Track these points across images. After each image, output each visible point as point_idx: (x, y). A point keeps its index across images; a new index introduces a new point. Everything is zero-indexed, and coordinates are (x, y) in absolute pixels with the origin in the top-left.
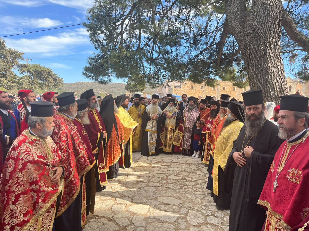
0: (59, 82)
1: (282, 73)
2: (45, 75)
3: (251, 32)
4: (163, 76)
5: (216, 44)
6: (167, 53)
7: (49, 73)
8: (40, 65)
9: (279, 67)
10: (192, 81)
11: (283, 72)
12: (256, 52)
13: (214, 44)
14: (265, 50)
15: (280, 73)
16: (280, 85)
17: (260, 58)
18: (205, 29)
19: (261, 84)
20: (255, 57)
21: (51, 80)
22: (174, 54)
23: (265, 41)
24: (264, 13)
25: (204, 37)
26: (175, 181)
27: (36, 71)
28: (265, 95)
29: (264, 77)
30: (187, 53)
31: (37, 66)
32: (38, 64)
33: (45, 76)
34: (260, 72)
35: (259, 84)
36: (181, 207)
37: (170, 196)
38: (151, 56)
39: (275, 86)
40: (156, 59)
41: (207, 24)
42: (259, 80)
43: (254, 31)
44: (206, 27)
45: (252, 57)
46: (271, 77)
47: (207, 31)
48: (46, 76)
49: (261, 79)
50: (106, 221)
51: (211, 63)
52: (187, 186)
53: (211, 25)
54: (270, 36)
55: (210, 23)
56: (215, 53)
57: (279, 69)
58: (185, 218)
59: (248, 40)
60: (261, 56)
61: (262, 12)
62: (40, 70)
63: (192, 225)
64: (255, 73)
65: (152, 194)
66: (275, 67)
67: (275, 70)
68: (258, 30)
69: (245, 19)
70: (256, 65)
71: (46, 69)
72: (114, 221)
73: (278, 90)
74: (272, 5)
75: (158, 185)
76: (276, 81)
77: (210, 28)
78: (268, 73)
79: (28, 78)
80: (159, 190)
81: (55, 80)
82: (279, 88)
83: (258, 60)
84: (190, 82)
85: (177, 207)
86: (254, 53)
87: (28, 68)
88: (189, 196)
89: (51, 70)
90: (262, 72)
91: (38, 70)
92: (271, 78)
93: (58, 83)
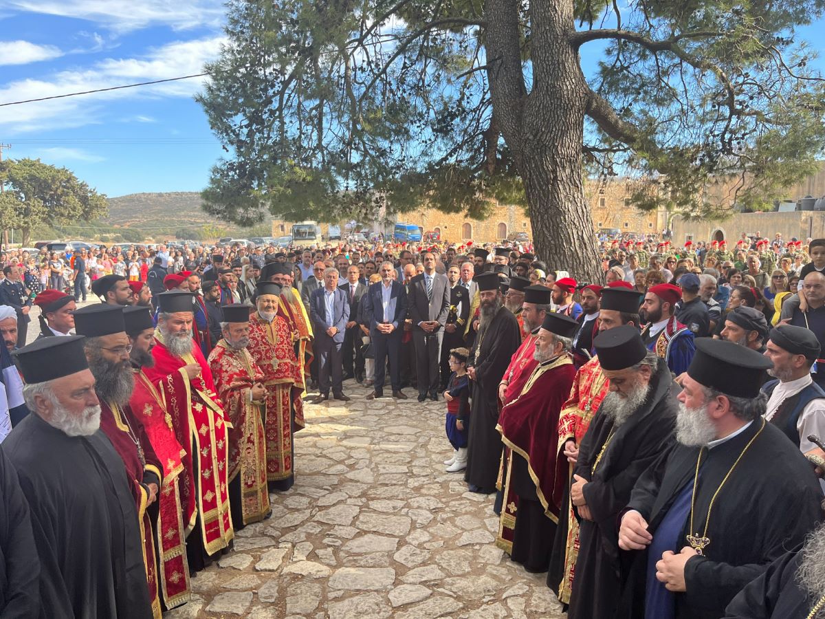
0: (96, 205)
1: (583, 212)
2: (57, 189)
3: (531, 137)
4: (377, 202)
5: (483, 133)
6: (383, 153)
7: (68, 181)
8: (38, 160)
9: (578, 200)
10: (439, 209)
11: (585, 210)
12: (540, 174)
13: (479, 134)
14: (554, 171)
15: (580, 211)
16: (580, 234)
17: (547, 186)
18: (459, 105)
19: (549, 232)
20: (539, 183)
21: (73, 200)
22: (396, 155)
23: (553, 155)
24: (552, 103)
25: (458, 120)
26: (409, 405)
27: (33, 178)
28: (556, 251)
29: (554, 220)
30: (424, 154)
31: (34, 165)
32: (33, 158)
33: (56, 191)
34: (546, 210)
35: (546, 232)
36: (420, 436)
37: (402, 425)
38: (347, 159)
39: (571, 235)
40: (358, 165)
41: (463, 94)
42: (546, 224)
43: (535, 136)
44: (460, 101)
45: (534, 183)
46: (565, 218)
47: (463, 109)
48: (59, 192)
49: (549, 224)
50: (313, 457)
51: (476, 170)
52: (430, 410)
53: (471, 95)
54: (562, 146)
55: (467, 93)
56: (482, 150)
57: (579, 204)
58: (424, 446)
59: (527, 151)
60: (549, 183)
61: (547, 102)
62: (43, 176)
63: (434, 452)
64: (539, 213)
65: (374, 424)
66: (571, 202)
67: (571, 207)
68: (541, 135)
69: (522, 112)
70: (540, 198)
71: (58, 171)
72: (325, 456)
73: (577, 243)
74: (565, 88)
75: (382, 412)
76: (573, 226)
77: (468, 102)
78: (560, 213)
79: (12, 199)
80: (385, 420)
81: (84, 200)
82: (578, 239)
83: (543, 190)
84: (435, 210)
85: (414, 437)
86: (537, 176)
87: (9, 171)
88: (431, 423)
89: (71, 173)
90: (550, 211)
91: (38, 175)
92: (565, 221)
93: (92, 208)
